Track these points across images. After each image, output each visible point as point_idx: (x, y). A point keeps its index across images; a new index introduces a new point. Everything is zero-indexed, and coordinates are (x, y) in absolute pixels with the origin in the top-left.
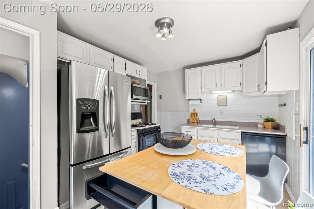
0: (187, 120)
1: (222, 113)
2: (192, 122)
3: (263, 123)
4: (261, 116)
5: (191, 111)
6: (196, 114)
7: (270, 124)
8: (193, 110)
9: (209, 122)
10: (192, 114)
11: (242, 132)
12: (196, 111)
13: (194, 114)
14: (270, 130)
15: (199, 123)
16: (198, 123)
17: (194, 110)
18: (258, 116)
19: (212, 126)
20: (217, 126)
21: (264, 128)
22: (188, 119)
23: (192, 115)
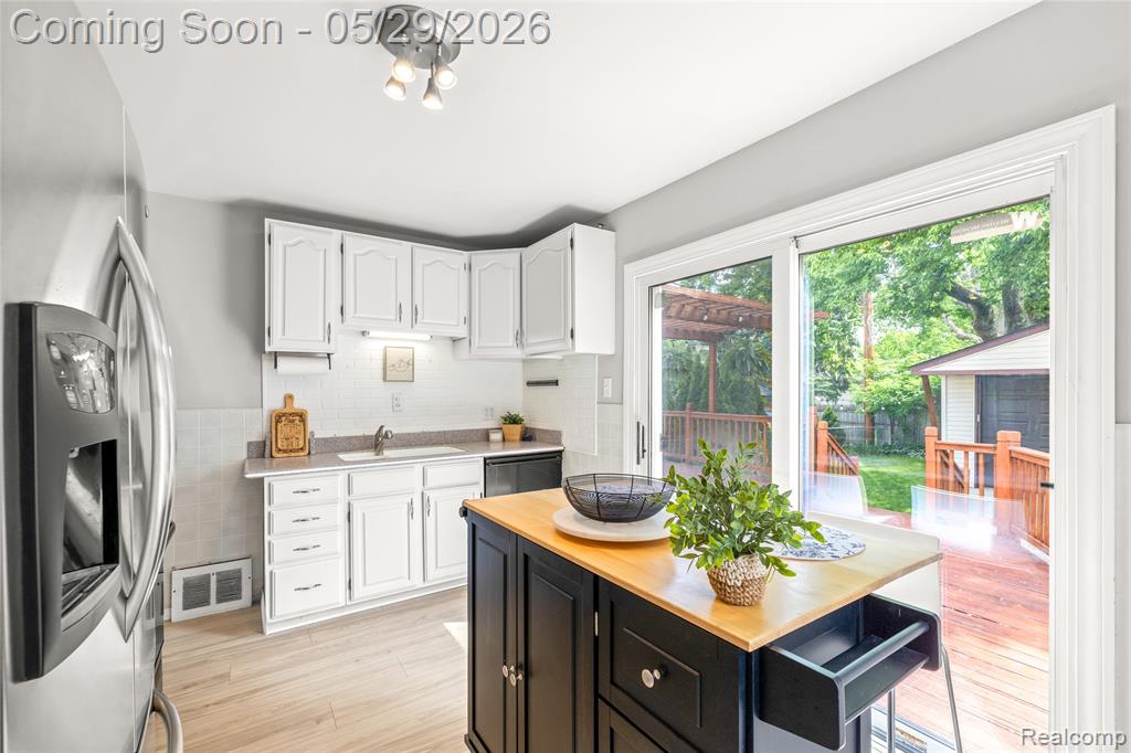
0: (250, 444)
1: (396, 405)
2: (285, 451)
3: (501, 429)
4: (492, 409)
5: (274, 402)
6: (302, 416)
7: (516, 430)
8: (282, 399)
9: (354, 441)
10: (278, 418)
11: (485, 459)
12: (298, 405)
13: (289, 417)
14: (518, 444)
15: (313, 452)
16: (309, 454)
17: (289, 398)
18: (486, 410)
19: (368, 455)
20: (387, 453)
21: (504, 440)
22: (254, 439)
23: (277, 422)
